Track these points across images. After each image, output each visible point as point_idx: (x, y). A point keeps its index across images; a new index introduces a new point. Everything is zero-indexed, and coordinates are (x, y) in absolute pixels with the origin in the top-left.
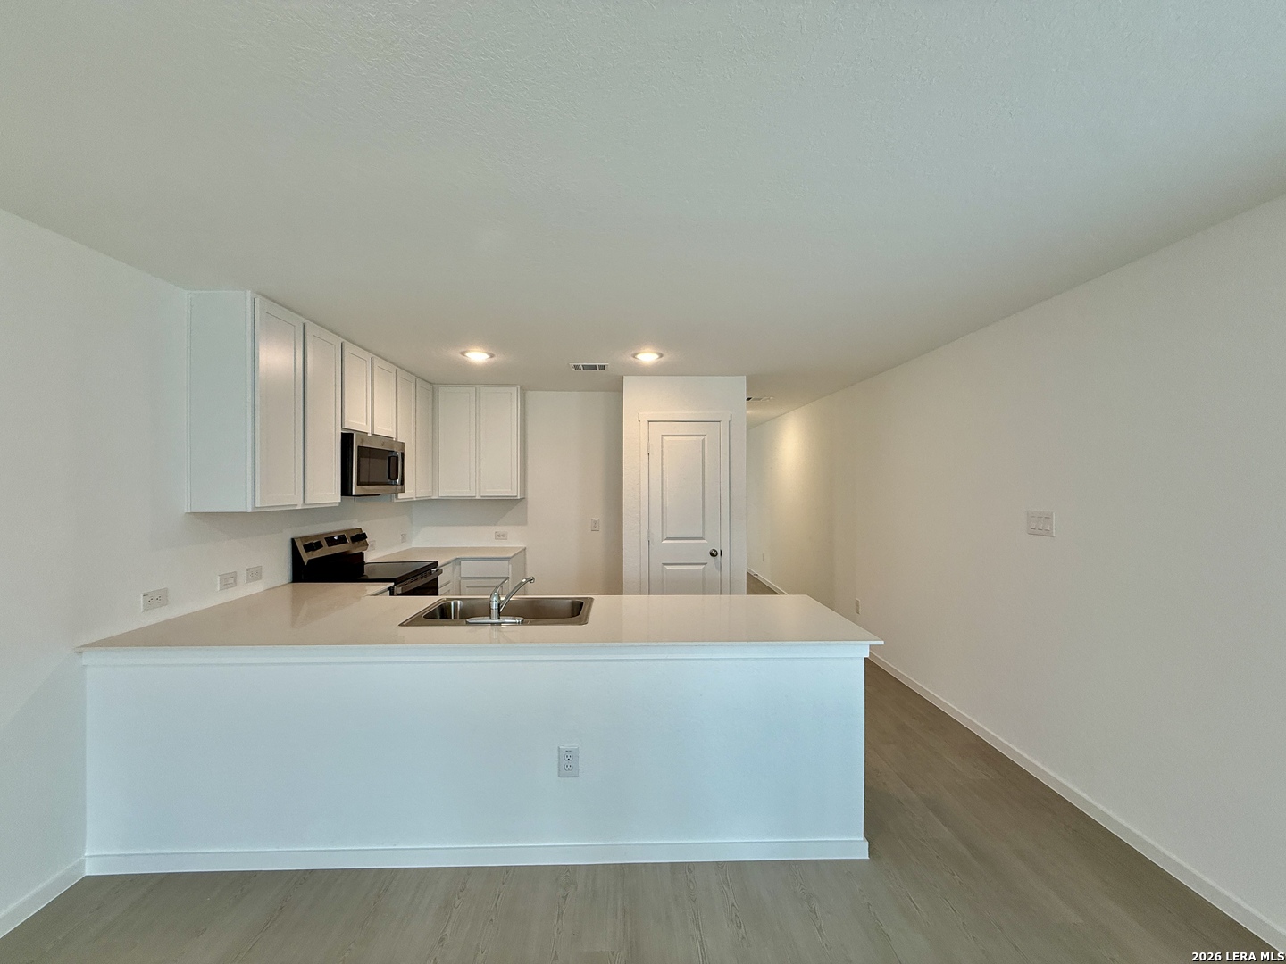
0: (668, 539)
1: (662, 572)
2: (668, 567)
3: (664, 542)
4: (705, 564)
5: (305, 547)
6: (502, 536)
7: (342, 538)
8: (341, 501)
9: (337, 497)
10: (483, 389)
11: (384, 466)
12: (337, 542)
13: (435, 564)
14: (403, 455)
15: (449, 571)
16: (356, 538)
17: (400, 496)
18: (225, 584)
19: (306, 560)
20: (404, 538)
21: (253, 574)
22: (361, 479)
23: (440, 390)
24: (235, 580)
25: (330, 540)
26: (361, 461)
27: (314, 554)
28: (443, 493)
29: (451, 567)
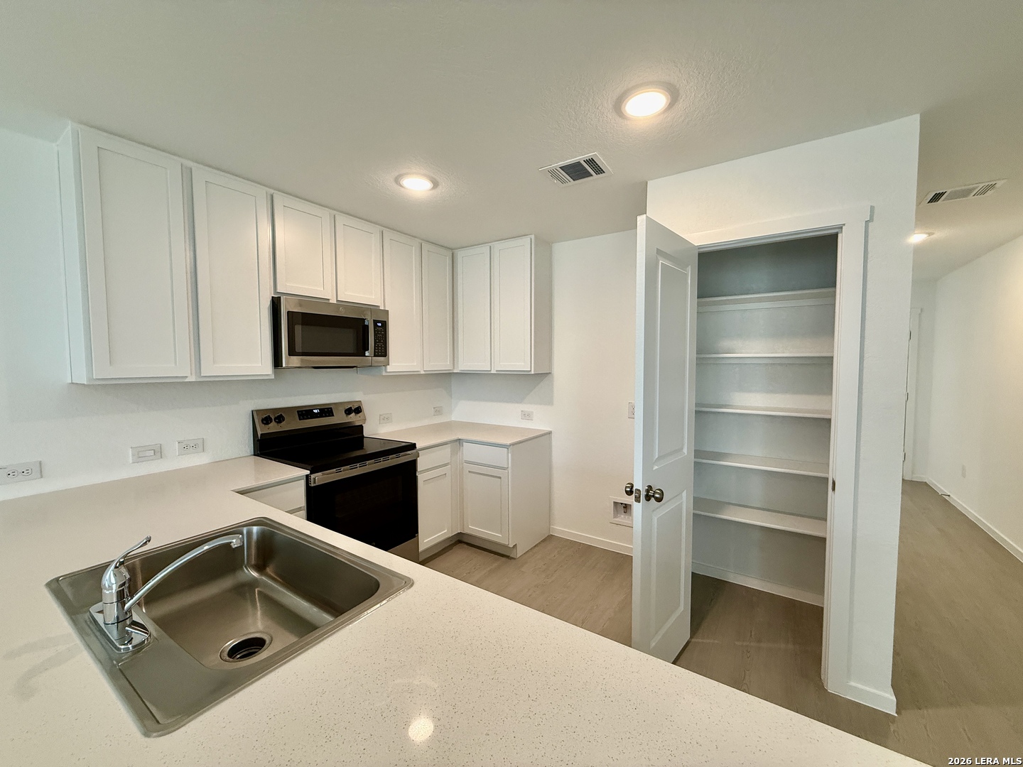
5: (263, 420)
6: (527, 416)
7: (326, 411)
8: (275, 373)
9: (265, 367)
10: (497, 246)
11: (348, 337)
12: (316, 416)
13: (413, 446)
14: (385, 324)
15: (444, 455)
16: (348, 411)
17: (389, 368)
18: (140, 456)
19: (259, 433)
20: (438, 411)
21: (188, 447)
22: (298, 349)
23: (460, 255)
24: (158, 452)
25: (305, 413)
26: (298, 329)
27: (273, 428)
28: (462, 366)
29: (448, 449)
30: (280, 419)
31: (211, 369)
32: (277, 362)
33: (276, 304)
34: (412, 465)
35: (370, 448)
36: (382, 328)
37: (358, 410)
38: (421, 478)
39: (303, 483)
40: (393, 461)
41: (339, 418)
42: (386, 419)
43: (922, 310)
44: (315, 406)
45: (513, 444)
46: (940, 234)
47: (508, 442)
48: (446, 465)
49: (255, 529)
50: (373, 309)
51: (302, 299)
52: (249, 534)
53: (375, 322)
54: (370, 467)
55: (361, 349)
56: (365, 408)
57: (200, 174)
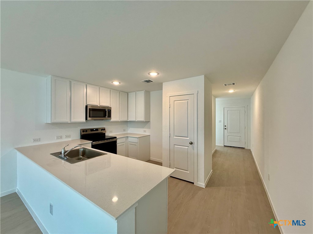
0: (176, 136)
1: (174, 148)
2: (176, 146)
3: (175, 137)
4: (188, 147)
5: (83, 131)
6: (145, 131)
7: (97, 130)
8: (86, 121)
9: (84, 120)
10: (137, 92)
11: (102, 113)
12: (94, 131)
13: (116, 138)
14: (110, 110)
15: (124, 140)
16: (102, 130)
17: (111, 120)
18: (58, 138)
19: (82, 134)
20: (124, 130)
21: (67, 137)
22: (91, 116)
23: (129, 94)
24: (61, 137)
25: (92, 130)
26: (91, 112)
27: (85, 133)
28: (130, 120)
29: (124, 139)
30: (86, 131)
31: (73, 120)
32: (86, 119)
33: (86, 107)
34: (116, 141)
35: (106, 137)
36: (110, 111)
37: (104, 130)
38: (118, 145)
39: (91, 144)
40: (111, 140)
41: (100, 131)
42: (111, 132)
43: (247, 106)
44: (94, 129)
45: (139, 137)
46: (236, 91)
47: (138, 137)
48: (124, 142)
49: (82, 149)
50: (108, 107)
51: (92, 106)
52: (81, 150)
53: (108, 110)
54: (106, 141)
55: (105, 116)
56: (106, 129)
57: (73, 82)
